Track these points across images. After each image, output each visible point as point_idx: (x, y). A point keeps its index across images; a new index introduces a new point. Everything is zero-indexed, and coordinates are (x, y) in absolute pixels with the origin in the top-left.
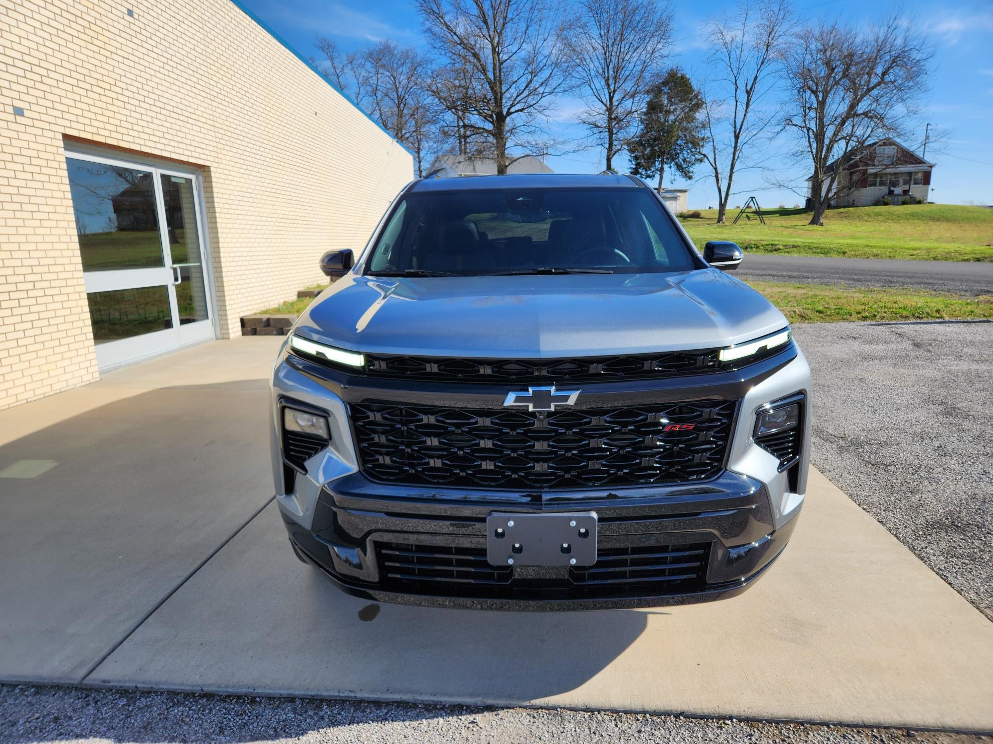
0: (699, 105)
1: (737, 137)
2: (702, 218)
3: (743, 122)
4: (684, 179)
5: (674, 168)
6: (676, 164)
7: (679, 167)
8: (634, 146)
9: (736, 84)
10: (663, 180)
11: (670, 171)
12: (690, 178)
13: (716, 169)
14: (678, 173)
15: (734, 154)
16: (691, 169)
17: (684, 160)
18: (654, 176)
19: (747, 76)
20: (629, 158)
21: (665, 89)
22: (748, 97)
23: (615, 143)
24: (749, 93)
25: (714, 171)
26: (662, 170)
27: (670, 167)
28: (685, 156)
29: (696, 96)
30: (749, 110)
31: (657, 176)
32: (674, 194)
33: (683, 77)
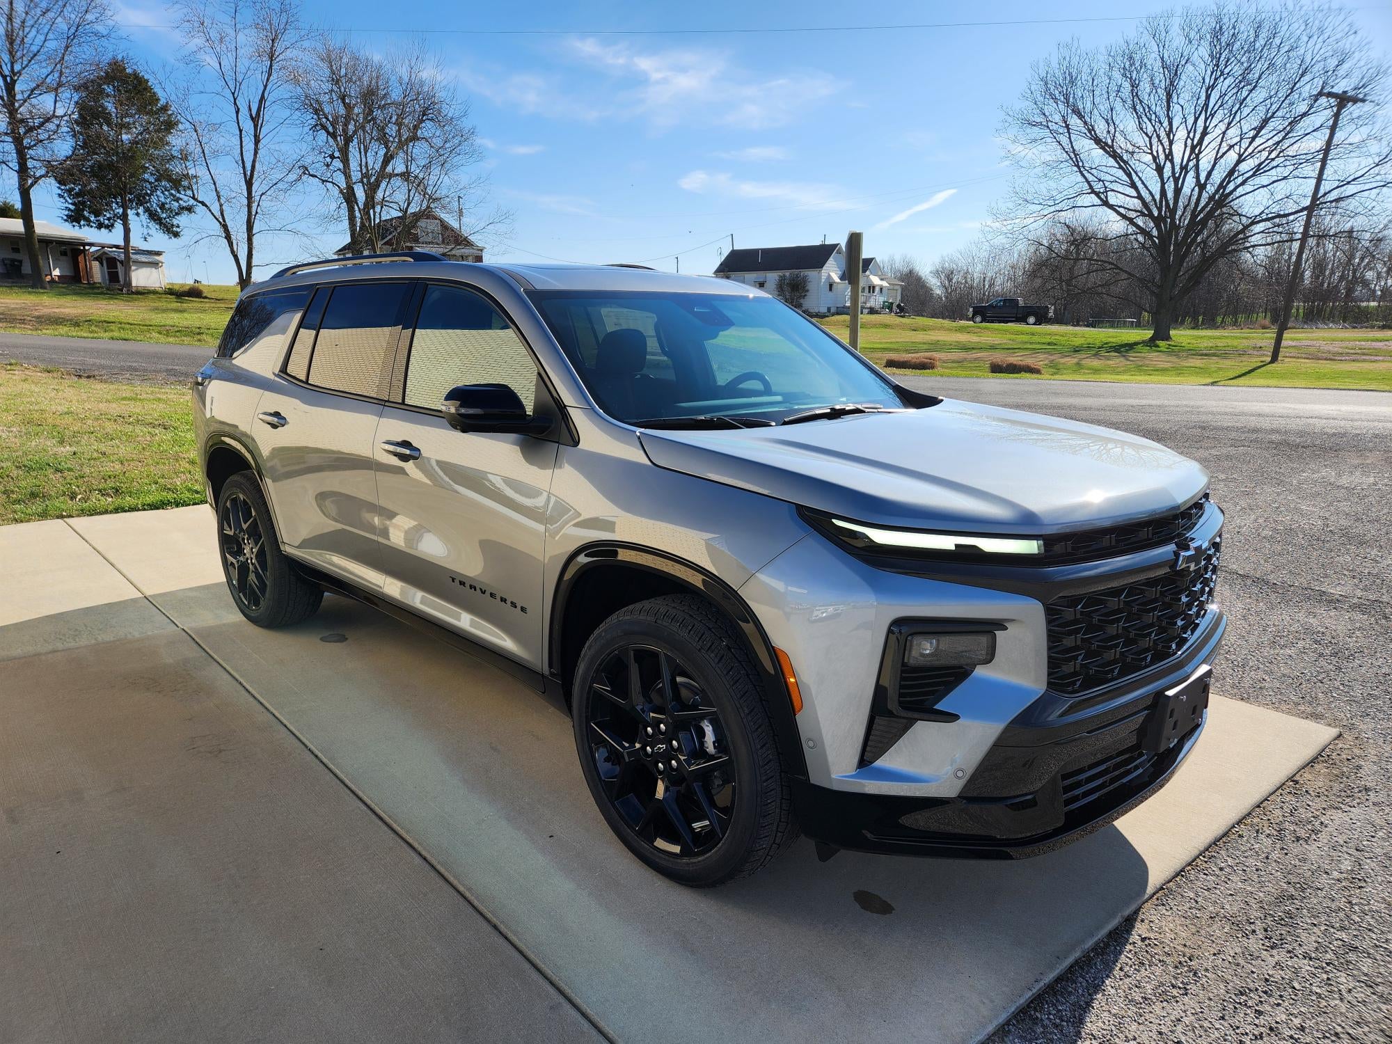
0: (170, 125)
1: (249, 184)
2: (206, 298)
3: (254, 161)
4: (166, 237)
5: (144, 217)
6: (147, 210)
7: (153, 216)
8: (64, 174)
9: (235, 103)
10: (132, 235)
11: (138, 222)
12: (176, 235)
13: (225, 227)
14: (154, 226)
15: (249, 206)
16: (175, 222)
17: (162, 206)
18: (112, 226)
19: (249, 95)
20: (60, 192)
21: (109, 89)
22: (256, 126)
23: (30, 164)
24: (255, 120)
25: (222, 230)
26: (124, 218)
27: (138, 214)
28: (162, 199)
29: (165, 108)
30: (260, 145)
31: (119, 227)
32: (152, 259)
33: (136, 75)
